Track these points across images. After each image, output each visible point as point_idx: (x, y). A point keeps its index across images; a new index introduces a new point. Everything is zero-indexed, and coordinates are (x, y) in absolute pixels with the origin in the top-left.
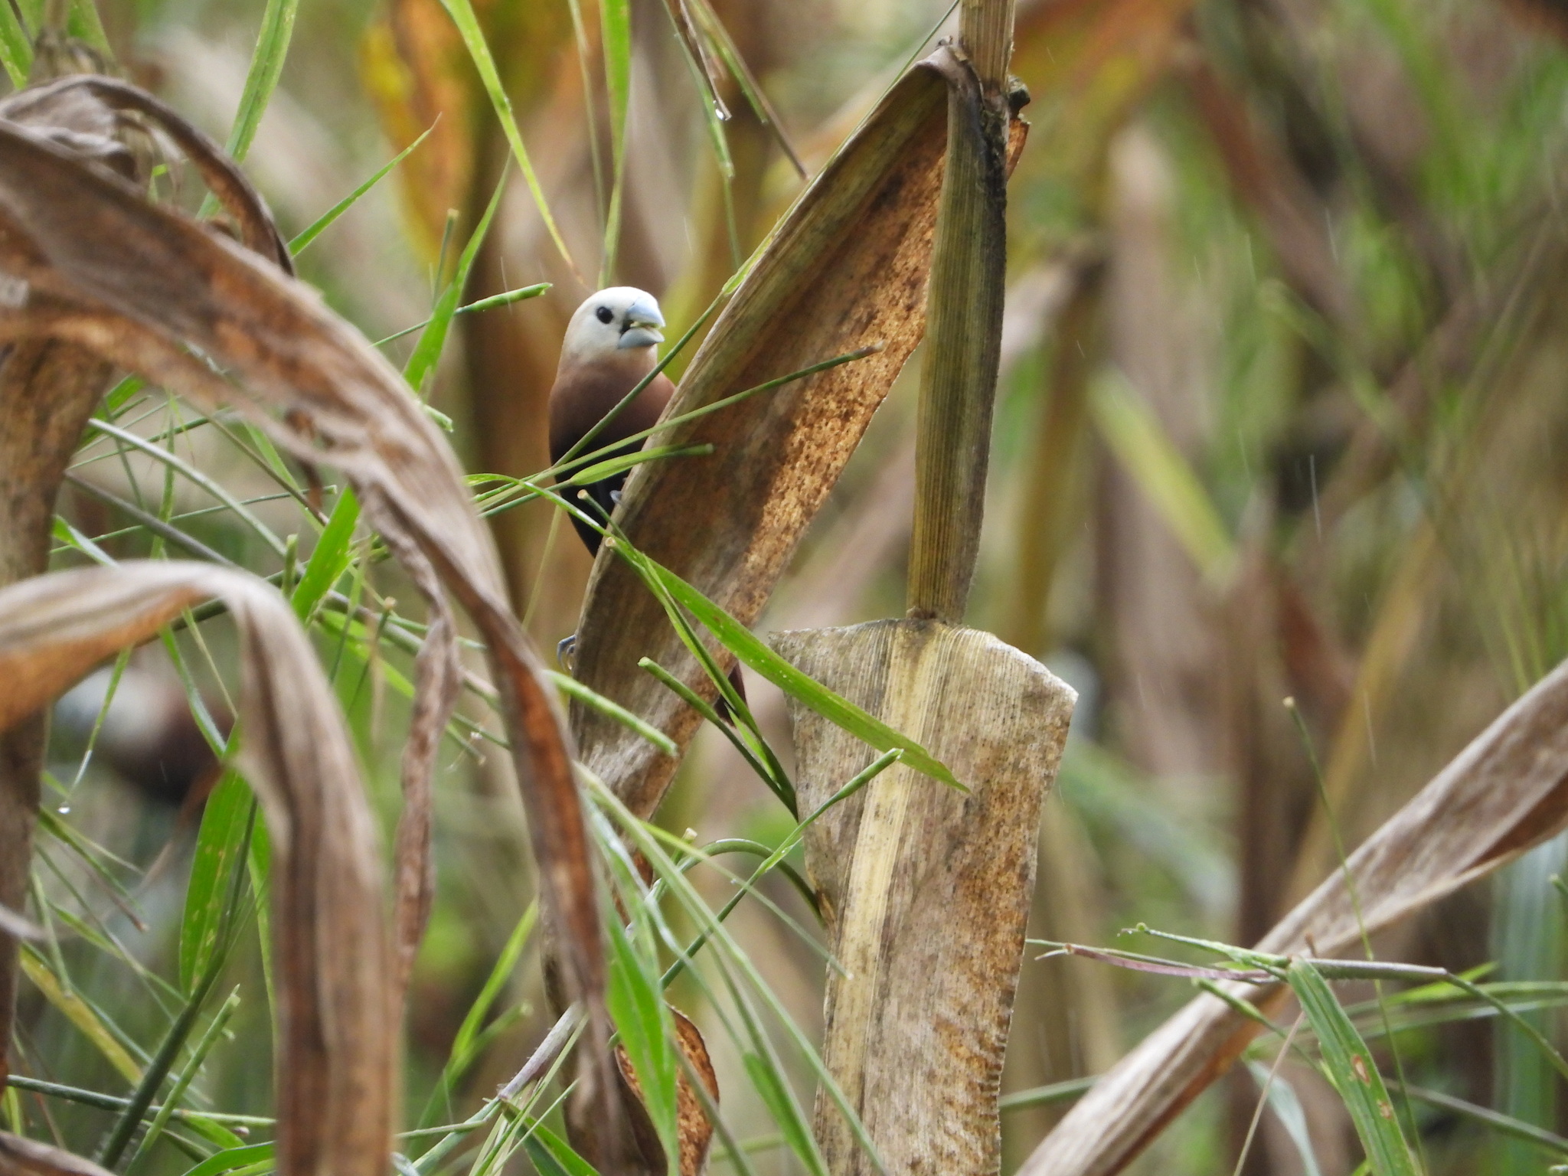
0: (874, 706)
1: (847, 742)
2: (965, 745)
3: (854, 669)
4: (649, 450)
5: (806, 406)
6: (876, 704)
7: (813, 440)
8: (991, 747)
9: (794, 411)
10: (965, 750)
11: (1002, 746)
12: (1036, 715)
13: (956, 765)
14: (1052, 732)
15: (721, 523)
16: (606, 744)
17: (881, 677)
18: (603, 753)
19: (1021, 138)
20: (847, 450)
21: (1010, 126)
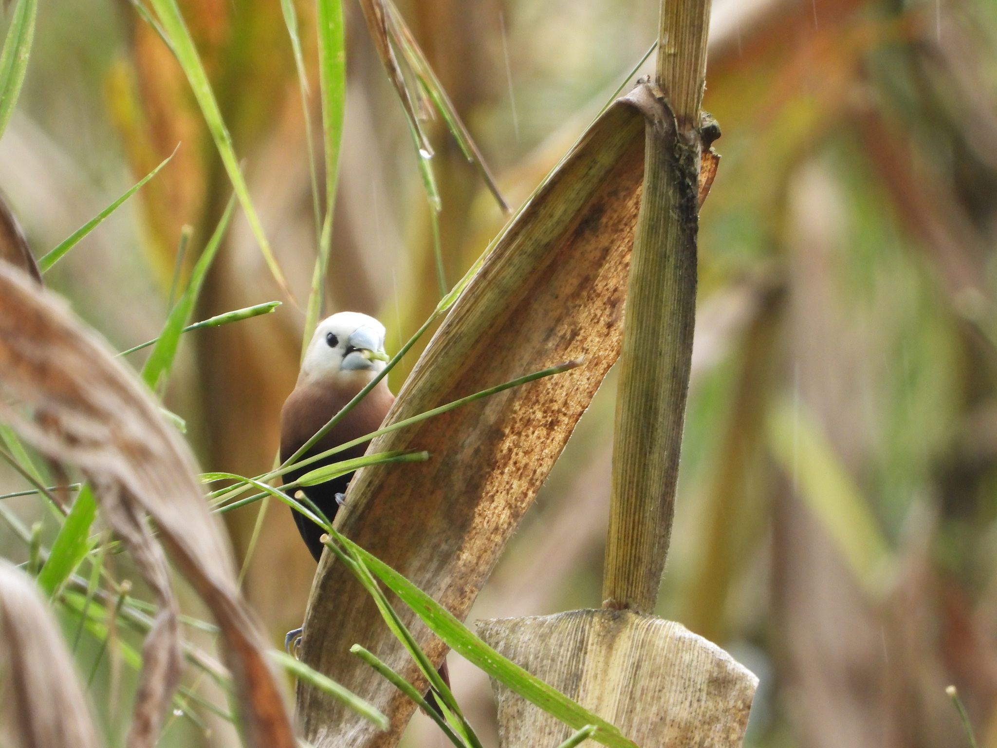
0: (572, 689)
1: (546, 721)
2: (655, 725)
3: (554, 654)
4: (371, 455)
5: (515, 416)
6: (574, 687)
7: (521, 447)
8: (679, 727)
9: (504, 420)
10: (655, 730)
11: (690, 726)
12: (721, 698)
13: (647, 744)
14: (734, 714)
15: (436, 523)
16: (329, 728)
17: (578, 662)
18: (327, 736)
19: (713, 169)
20: (551, 457)
21: (702, 159)
